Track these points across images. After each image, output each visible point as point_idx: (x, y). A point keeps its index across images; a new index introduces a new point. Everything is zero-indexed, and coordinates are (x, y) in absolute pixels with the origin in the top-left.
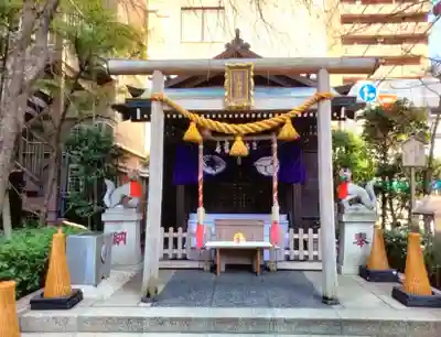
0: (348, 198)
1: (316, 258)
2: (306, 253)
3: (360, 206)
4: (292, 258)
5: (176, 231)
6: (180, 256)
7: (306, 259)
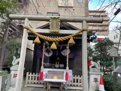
0: (92, 66)
1: (80, 86)
2: (77, 84)
3: (95, 69)
4: (72, 85)
5: (35, 74)
6: (36, 83)
7: (77, 86)
